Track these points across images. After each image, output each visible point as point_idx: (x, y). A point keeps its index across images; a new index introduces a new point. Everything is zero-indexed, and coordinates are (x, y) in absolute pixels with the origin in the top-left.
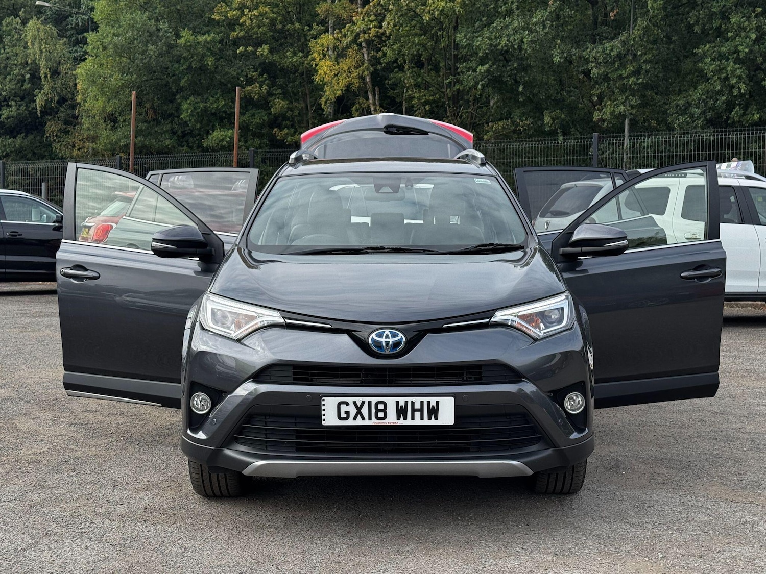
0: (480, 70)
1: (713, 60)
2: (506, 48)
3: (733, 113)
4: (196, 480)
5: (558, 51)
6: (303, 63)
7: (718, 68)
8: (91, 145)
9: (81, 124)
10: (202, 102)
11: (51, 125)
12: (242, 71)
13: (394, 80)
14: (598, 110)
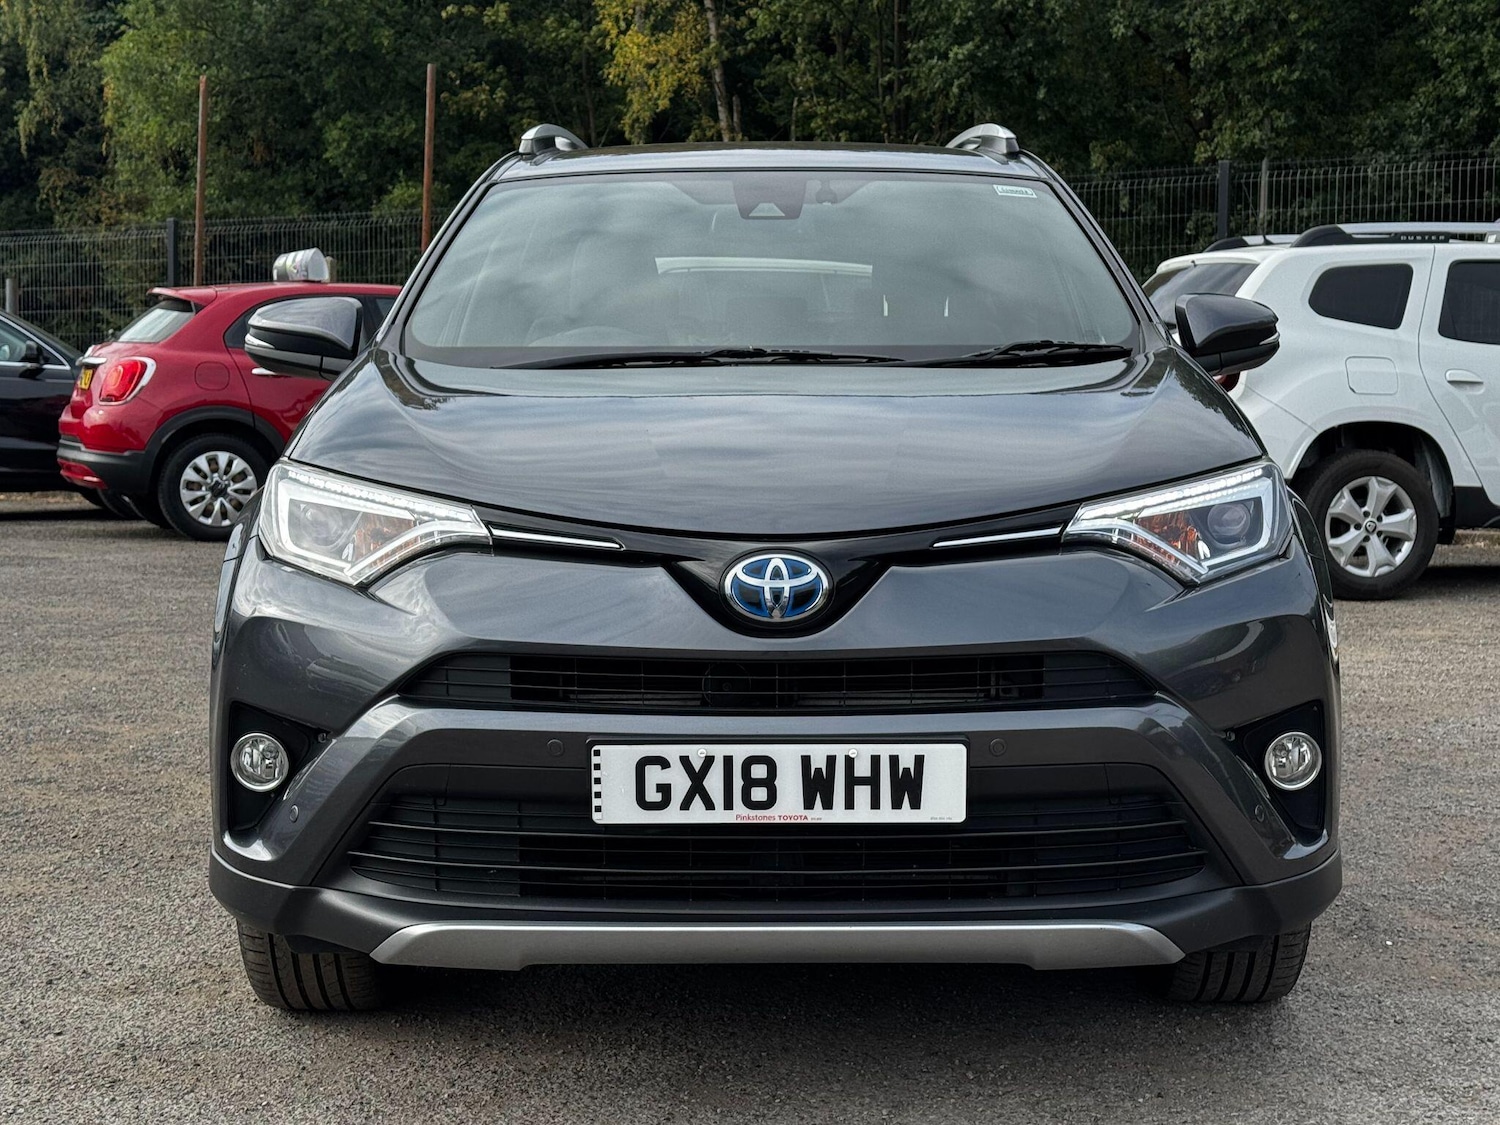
0: (956, 54)
1: (1451, 30)
2: (1010, 7)
3: (1492, 145)
4: (259, 968)
5: (1122, 12)
6: (581, 42)
7: (1462, 48)
8: (133, 217)
9: (113, 172)
10: (369, 125)
11: (50, 176)
12: (452, 60)
13: (770, 79)
14: (1206, 138)
